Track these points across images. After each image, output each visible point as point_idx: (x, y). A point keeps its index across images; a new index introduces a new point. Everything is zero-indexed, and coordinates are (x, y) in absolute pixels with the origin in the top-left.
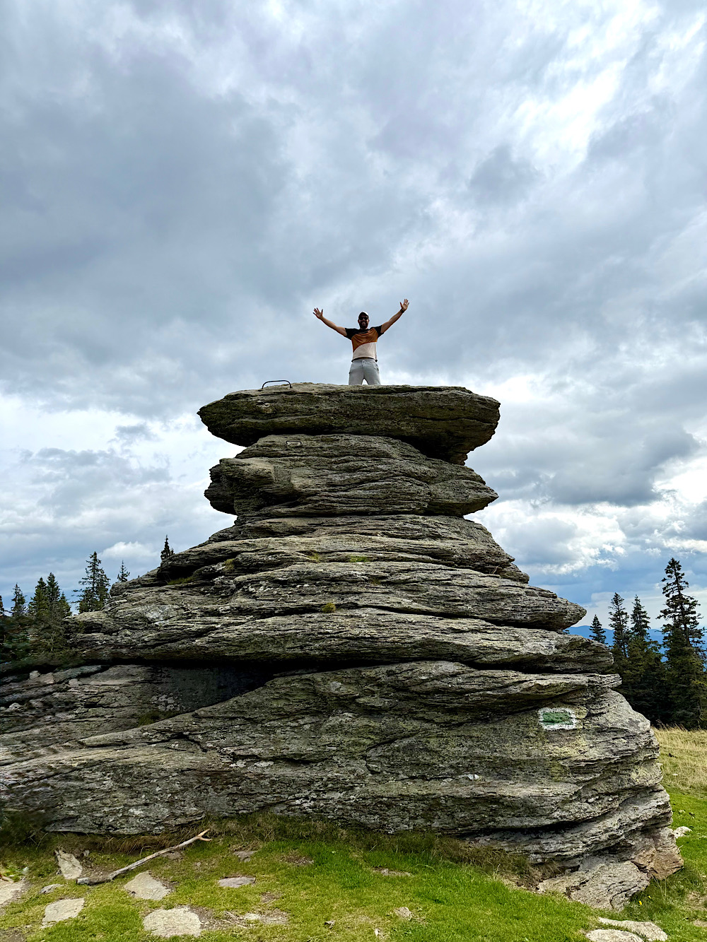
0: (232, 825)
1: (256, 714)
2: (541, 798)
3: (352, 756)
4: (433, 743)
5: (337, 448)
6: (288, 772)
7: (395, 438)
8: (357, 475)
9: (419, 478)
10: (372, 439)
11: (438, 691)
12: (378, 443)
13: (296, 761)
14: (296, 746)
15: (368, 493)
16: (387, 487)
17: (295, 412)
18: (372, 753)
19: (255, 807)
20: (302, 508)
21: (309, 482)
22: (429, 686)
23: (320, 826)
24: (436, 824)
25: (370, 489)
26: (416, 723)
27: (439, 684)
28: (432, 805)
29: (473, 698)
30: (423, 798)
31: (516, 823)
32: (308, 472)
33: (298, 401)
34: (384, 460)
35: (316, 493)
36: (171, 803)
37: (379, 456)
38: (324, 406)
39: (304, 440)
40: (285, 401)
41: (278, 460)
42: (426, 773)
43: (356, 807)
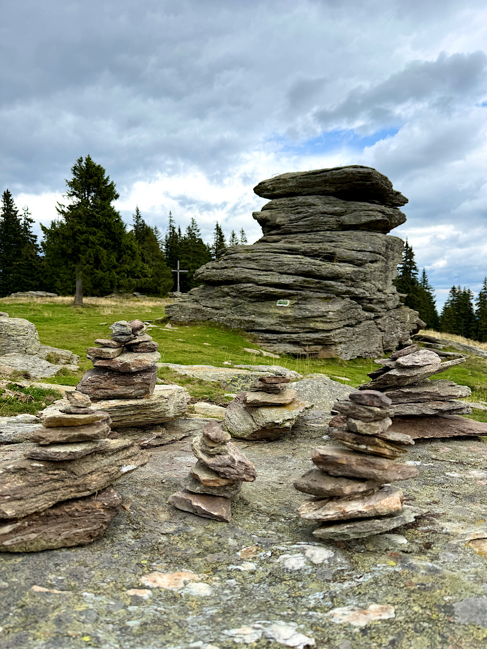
0: (201, 323)
1: (211, 296)
2: (264, 322)
3: (228, 308)
4: (246, 306)
5: (294, 203)
6: (214, 311)
7: (322, 195)
8: (300, 215)
9: (331, 214)
10: (308, 197)
11: (244, 292)
12: (310, 199)
13: (216, 308)
14: (217, 305)
15: (304, 223)
16: (312, 220)
17: (280, 188)
18: (233, 308)
19: (207, 319)
20: (279, 231)
21: (282, 219)
22: (243, 290)
23: (217, 324)
24: (242, 327)
25: (305, 221)
26: (242, 301)
27: (245, 289)
28: (241, 322)
29: (253, 293)
30: (239, 320)
31: (258, 328)
32: (283, 215)
33: (280, 183)
34: (312, 207)
35: (284, 225)
36: (189, 315)
37: (310, 205)
38: (290, 184)
39: (284, 201)
40: (277, 183)
41: (273, 210)
42: (243, 314)
43: (226, 321)
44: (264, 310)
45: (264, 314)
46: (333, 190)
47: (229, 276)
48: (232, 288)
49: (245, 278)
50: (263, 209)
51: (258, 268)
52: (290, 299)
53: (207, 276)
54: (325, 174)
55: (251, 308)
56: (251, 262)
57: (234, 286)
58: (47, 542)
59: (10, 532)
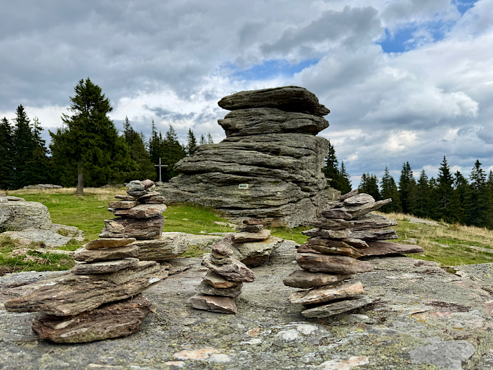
0: (180, 203)
1: (188, 183)
2: (229, 201)
3: (201, 192)
4: (215, 190)
5: (249, 113)
6: (190, 194)
7: (268, 107)
8: (253, 122)
9: (276, 121)
10: (259, 109)
11: (214, 178)
12: (260, 110)
13: (192, 192)
14: (192, 189)
15: (257, 127)
16: (262, 125)
17: (238, 102)
18: (205, 191)
19: (185, 200)
20: (238, 134)
21: (240, 125)
22: (212, 177)
23: (193, 204)
24: (212, 206)
25: (257, 126)
26: (212, 185)
27: (214, 177)
28: (211, 202)
29: (220, 180)
30: (210, 200)
31: (225, 206)
32: (241, 122)
33: (238, 98)
34: (262, 116)
35: (241, 129)
36: (171, 198)
37: (260, 115)
38: (245, 99)
39: (241, 111)
40: (235, 99)
41: (233, 118)
42: (213, 195)
43: (200, 201)
44: (229, 192)
45: (229, 195)
46: (277, 103)
47: (201, 167)
48: (204, 176)
49: (214, 168)
50: (226, 117)
51: (223, 160)
52: (248, 183)
53: (184, 168)
54: (270, 92)
55: (219, 191)
56: (218, 156)
57: (206, 174)
58: (96, 335)
59: (66, 328)
